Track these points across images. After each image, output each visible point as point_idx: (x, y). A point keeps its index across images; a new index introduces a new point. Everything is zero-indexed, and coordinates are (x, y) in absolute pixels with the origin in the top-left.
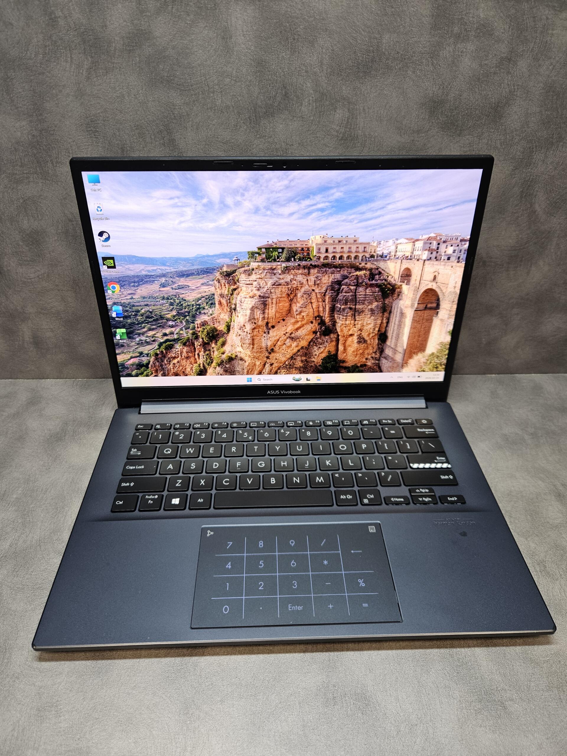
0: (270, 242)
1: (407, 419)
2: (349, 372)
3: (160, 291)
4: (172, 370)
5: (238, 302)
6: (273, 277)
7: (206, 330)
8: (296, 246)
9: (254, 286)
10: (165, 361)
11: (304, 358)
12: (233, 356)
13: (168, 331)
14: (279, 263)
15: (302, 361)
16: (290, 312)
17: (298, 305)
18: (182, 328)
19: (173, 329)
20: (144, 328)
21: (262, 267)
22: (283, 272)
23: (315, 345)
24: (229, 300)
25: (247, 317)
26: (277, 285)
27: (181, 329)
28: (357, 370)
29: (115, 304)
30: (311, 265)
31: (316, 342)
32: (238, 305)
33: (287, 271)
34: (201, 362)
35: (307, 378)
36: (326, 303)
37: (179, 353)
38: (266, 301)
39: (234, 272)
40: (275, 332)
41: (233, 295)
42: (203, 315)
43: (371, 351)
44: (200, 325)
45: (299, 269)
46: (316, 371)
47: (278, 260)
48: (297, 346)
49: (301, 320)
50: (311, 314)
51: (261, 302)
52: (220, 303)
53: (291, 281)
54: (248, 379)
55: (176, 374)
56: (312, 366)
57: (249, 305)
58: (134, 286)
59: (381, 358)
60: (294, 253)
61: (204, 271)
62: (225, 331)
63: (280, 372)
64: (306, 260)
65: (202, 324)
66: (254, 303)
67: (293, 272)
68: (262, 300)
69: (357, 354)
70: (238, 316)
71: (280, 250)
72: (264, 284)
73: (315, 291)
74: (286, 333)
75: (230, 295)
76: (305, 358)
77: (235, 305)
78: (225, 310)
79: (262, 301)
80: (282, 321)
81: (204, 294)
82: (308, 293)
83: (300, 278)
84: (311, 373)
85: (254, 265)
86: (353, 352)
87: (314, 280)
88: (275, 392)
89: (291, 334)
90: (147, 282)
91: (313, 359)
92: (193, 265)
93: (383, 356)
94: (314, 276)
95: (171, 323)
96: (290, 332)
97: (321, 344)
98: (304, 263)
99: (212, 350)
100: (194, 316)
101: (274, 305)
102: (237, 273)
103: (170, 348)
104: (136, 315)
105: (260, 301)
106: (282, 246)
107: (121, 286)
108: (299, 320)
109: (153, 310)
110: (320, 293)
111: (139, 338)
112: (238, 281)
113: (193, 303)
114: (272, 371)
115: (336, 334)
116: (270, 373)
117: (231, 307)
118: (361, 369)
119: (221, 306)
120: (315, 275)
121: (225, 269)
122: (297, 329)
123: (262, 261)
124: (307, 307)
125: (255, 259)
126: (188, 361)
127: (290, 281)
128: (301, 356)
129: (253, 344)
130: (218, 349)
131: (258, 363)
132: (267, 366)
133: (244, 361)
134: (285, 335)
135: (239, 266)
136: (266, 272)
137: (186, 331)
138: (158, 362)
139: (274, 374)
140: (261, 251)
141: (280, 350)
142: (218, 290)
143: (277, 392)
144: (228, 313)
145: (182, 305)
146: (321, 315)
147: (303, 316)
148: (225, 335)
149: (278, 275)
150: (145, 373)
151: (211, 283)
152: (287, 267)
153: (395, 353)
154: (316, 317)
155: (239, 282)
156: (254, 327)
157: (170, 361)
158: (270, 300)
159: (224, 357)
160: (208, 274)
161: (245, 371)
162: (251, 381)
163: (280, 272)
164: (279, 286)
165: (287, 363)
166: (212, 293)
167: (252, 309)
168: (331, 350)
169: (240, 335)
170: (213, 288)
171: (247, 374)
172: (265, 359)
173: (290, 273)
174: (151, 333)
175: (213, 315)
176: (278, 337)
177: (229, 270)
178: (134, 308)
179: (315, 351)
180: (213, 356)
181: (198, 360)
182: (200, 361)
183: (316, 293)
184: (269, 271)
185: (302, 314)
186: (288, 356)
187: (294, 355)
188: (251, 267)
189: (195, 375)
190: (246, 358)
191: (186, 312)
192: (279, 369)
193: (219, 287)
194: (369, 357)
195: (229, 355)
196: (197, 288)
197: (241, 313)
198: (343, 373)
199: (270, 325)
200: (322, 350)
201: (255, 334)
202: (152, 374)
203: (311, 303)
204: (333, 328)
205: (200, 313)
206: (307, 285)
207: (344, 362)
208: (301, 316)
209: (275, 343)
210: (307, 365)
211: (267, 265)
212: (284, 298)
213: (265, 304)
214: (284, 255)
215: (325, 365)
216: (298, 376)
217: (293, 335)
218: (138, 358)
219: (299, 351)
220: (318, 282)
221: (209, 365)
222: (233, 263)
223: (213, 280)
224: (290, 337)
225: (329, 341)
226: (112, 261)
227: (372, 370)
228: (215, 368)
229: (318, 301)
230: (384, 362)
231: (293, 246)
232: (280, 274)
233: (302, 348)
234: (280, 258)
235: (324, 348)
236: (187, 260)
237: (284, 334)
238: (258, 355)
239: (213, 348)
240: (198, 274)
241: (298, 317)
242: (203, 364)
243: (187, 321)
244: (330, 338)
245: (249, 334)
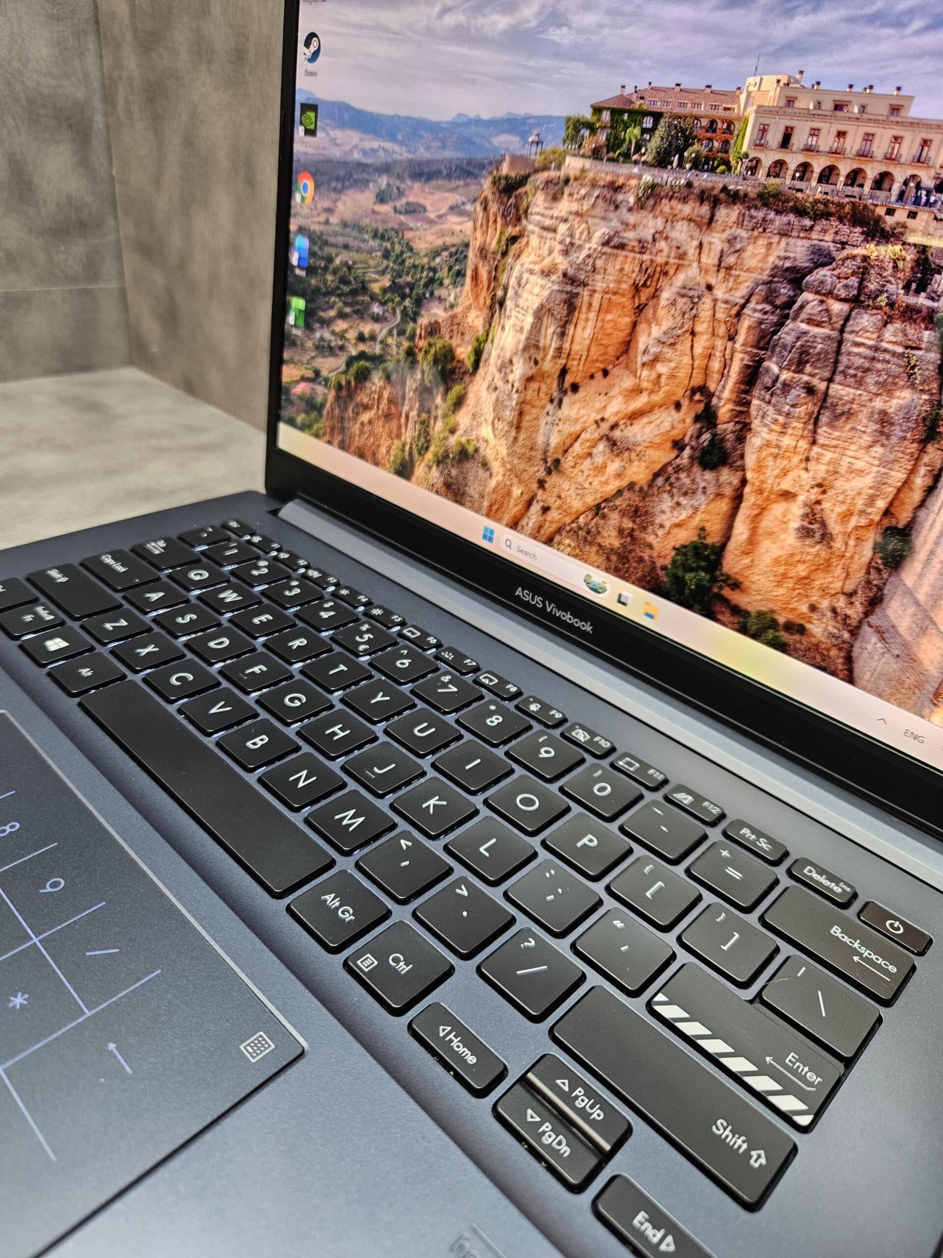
0: (629, 90)
1: (836, 880)
2: (743, 630)
3: (374, 212)
4: (357, 438)
5: (513, 282)
6: (612, 215)
7: (433, 351)
8: (696, 111)
9: (559, 237)
10: (351, 409)
11: (628, 524)
12: (471, 449)
13: (367, 328)
14: (636, 170)
15: (621, 531)
16: (626, 351)
17: (656, 332)
18: (393, 328)
19: (377, 327)
20: (332, 307)
21: (591, 175)
22: (640, 204)
23: (669, 492)
24: (496, 268)
25: (523, 337)
26: (614, 247)
27: (390, 333)
28: (770, 634)
29: (301, 230)
30: (725, 189)
31: (673, 480)
32: (510, 293)
33: (651, 202)
34: (408, 440)
35: (620, 595)
36: (738, 346)
37: (376, 396)
38: (577, 294)
39: (523, 181)
40: (576, 406)
41: (506, 257)
42: (437, 303)
43: (837, 585)
44: (426, 331)
45: (684, 200)
46: (648, 582)
47: (635, 157)
48: (619, 475)
49: (650, 386)
50: (682, 374)
51: (564, 296)
52: (476, 277)
53: (654, 240)
54: (486, 529)
55: (361, 455)
56: (641, 560)
57: (535, 298)
58: (335, 190)
59: (865, 628)
60: (684, 135)
61: (462, 169)
62: (469, 364)
63: (559, 543)
64: (713, 170)
65: (429, 330)
66: (546, 293)
67: (666, 206)
68: (568, 288)
69: (784, 576)
70: (503, 328)
71: (648, 123)
72: (584, 237)
73: (715, 292)
74: (603, 419)
75: (499, 257)
76: (630, 525)
77: (506, 290)
78: (481, 301)
79: (567, 292)
80: (599, 375)
81: (449, 240)
82: (691, 293)
83: (681, 233)
84: (633, 583)
85: (573, 164)
86: (777, 561)
87: (719, 248)
88: (533, 599)
89: (613, 427)
90: (356, 181)
91: (651, 539)
92: (444, 147)
93: (873, 619)
94: (725, 236)
95: (376, 309)
96: (612, 420)
97: (685, 494)
98: (704, 180)
99: (433, 413)
100: (419, 302)
101: (592, 315)
102: (528, 187)
103: (363, 376)
104: (325, 269)
105: (561, 292)
106: (658, 107)
107: (317, 186)
108: (645, 385)
109: (354, 263)
110: (726, 302)
111: (322, 331)
112: (526, 212)
113: (425, 260)
114: (542, 532)
115: (740, 474)
116: (535, 535)
117: (495, 295)
118: (785, 636)
119: (476, 285)
120: (728, 232)
121: (505, 169)
122: (633, 417)
123: (596, 154)
124: (678, 346)
125: (580, 146)
126: (387, 426)
127: (650, 239)
128: (623, 514)
129: (518, 428)
130: (445, 416)
131: (516, 491)
132: (535, 508)
133: (488, 473)
134: (598, 426)
135: (537, 165)
136: (596, 193)
137: (399, 339)
138: (339, 407)
139: (545, 543)
140: (599, 120)
141: (576, 471)
142: (479, 234)
143: (538, 601)
144: (486, 311)
145: (403, 262)
146: (712, 386)
147: (659, 376)
148: (467, 378)
149: (623, 210)
150: (316, 426)
151: (469, 207)
152: (653, 186)
153: (923, 631)
154: (694, 391)
155: (526, 217)
156: (530, 373)
157: (357, 414)
158: (585, 293)
159: (453, 440)
160: (469, 180)
161: (486, 504)
162: (491, 540)
163: (632, 200)
164: (619, 252)
165: (582, 520)
166: (466, 240)
167: (540, 313)
168: (708, 526)
169: (496, 389)
170: (470, 225)
171: (488, 515)
172: (535, 486)
173: (659, 209)
174: (341, 325)
175: (456, 310)
176: (578, 427)
177: (513, 175)
178: (328, 250)
179: (663, 512)
180: (431, 433)
181: (403, 430)
182: (407, 435)
183: (715, 301)
184: (605, 192)
185: (661, 368)
186: (590, 500)
187: (605, 501)
188: (562, 173)
189: (392, 470)
190: (496, 466)
191: (408, 284)
192: (559, 531)
193: (482, 225)
194: (825, 604)
195: (463, 440)
196: (440, 217)
197: (513, 320)
198: (724, 624)
199: (569, 379)
200: (684, 515)
201: (528, 397)
202: (324, 434)
203: (693, 333)
204: (735, 449)
205: (432, 294)
206: (695, 264)
207: (736, 585)
208: (654, 375)
209: (568, 442)
210: (630, 552)
211: (605, 172)
212: (623, 295)
213: (571, 305)
214: (655, 143)
215: (680, 573)
216: (600, 577)
217: (617, 434)
218: (311, 385)
219: (620, 492)
220: (731, 260)
221: (420, 454)
222: (525, 152)
223: (475, 200)
224: (608, 438)
225: (711, 490)
226: (312, 115)
227: (819, 658)
228: (430, 468)
229: (713, 334)
230: (869, 647)
231: (688, 110)
232: (630, 210)
233: (631, 486)
234: (643, 150)
235: (690, 512)
236: (434, 128)
237: (596, 422)
238: (522, 467)
239: (437, 407)
240: (449, 177)
241: (645, 373)
242: (411, 448)
243: (404, 313)
244: (718, 480)
245: (517, 391)
